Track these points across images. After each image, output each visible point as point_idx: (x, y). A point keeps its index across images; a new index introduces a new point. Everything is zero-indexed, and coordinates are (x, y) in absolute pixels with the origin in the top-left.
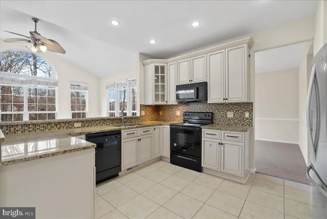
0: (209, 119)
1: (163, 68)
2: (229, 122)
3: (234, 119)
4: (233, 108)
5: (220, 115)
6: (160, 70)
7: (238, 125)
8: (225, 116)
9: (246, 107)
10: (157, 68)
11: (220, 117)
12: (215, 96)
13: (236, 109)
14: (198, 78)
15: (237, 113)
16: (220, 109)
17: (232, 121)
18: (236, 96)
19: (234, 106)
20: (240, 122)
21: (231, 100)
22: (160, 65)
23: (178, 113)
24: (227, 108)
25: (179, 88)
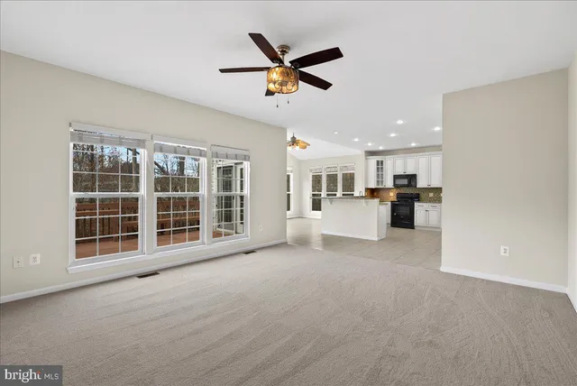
0: (417, 197)
1: (382, 162)
2: (431, 199)
3: (434, 197)
4: (433, 191)
6: (380, 164)
8: (427, 196)
9: (439, 190)
10: (378, 162)
11: (424, 196)
12: (421, 183)
14: (410, 172)
15: (435, 193)
16: (424, 192)
18: (435, 184)
19: (433, 189)
21: (432, 186)
22: (380, 160)
23: (392, 194)
24: (429, 191)
25: (396, 177)
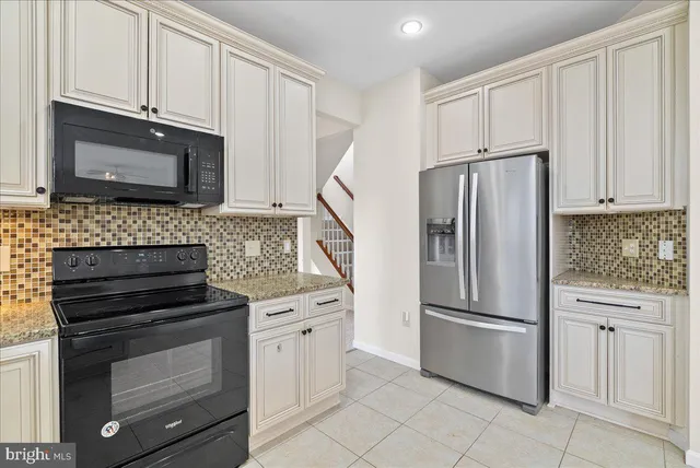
2: (250, 269)
3: (262, 258)
4: (259, 230)
5: (225, 251)
7: (271, 273)
8: (238, 254)
9: (286, 227)
11: (224, 258)
13: (265, 233)
15: (268, 242)
16: (225, 234)
17: (256, 265)
19: (262, 224)
20: (273, 267)
24: (245, 230)
